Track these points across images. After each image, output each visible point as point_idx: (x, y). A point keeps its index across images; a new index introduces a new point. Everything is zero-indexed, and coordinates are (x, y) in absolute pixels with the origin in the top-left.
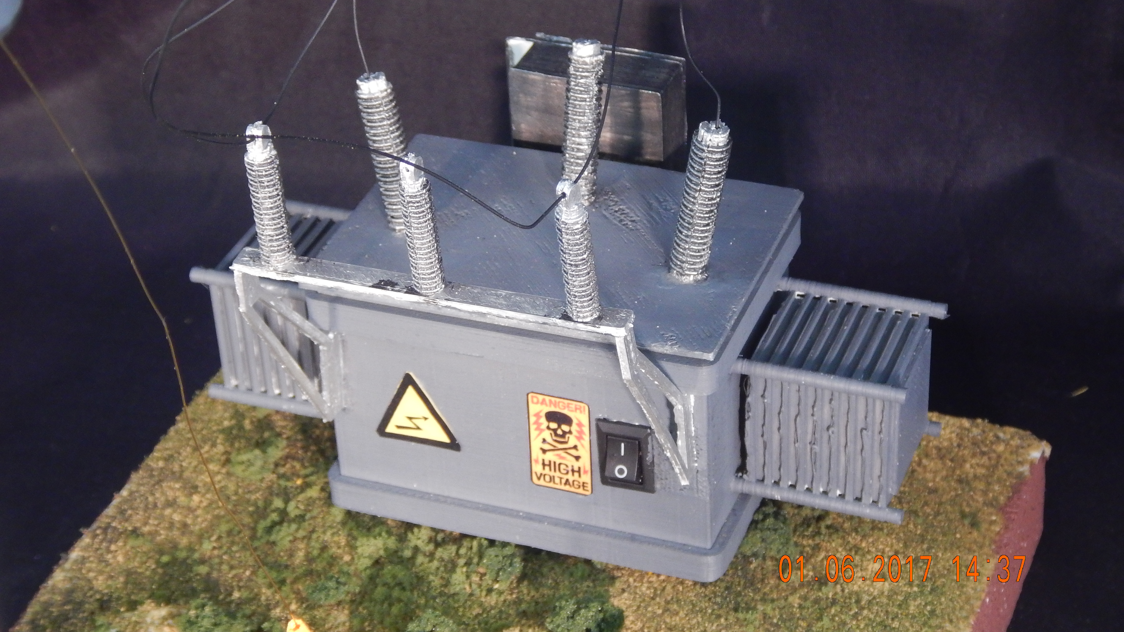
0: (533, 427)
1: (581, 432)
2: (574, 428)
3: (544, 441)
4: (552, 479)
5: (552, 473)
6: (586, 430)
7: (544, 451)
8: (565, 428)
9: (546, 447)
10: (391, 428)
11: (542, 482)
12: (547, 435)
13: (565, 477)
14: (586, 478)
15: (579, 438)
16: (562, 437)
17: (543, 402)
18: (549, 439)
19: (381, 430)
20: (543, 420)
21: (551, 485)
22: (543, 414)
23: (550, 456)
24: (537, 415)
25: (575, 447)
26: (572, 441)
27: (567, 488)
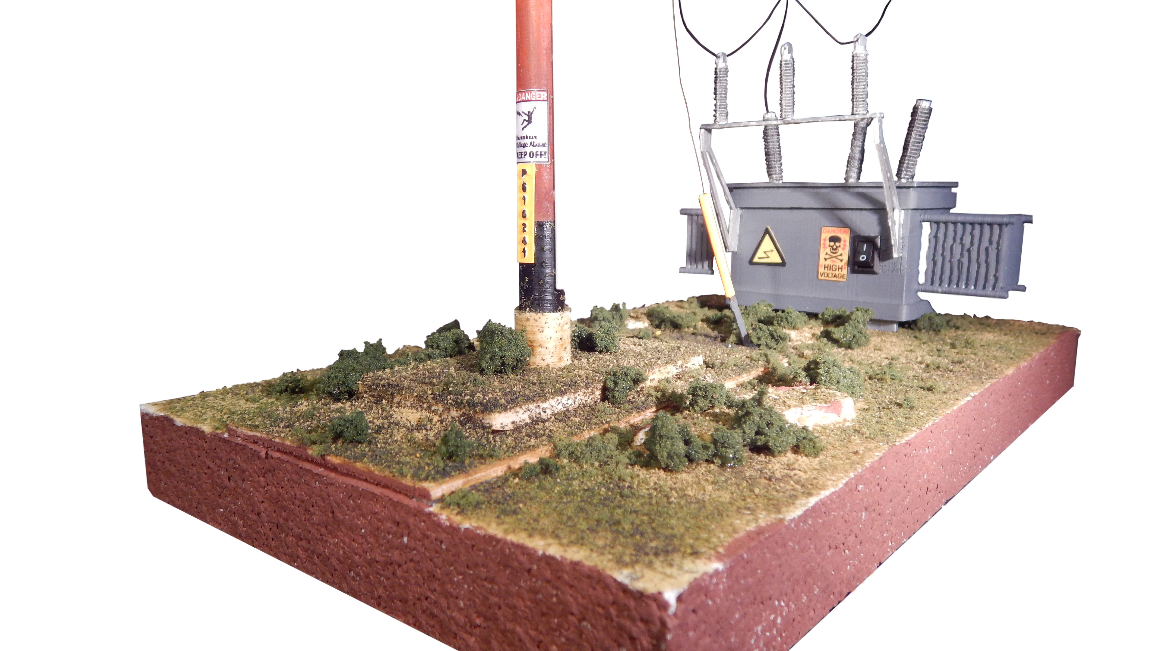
0: (822, 246)
1: (845, 245)
2: (842, 243)
3: (827, 254)
4: (828, 275)
5: (828, 272)
6: (848, 243)
7: (826, 259)
8: (837, 244)
9: (827, 257)
10: (756, 260)
11: (823, 278)
12: (828, 250)
13: (835, 272)
14: (845, 271)
15: (843, 249)
16: (834, 250)
17: (829, 232)
18: (829, 253)
19: (751, 262)
20: (828, 242)
21: (827, 278)
22: (828, 239)
23: (829, 262)
24: (825, 240)
25: (841, 255)
26: (840, 250)
27: (835, 279)
